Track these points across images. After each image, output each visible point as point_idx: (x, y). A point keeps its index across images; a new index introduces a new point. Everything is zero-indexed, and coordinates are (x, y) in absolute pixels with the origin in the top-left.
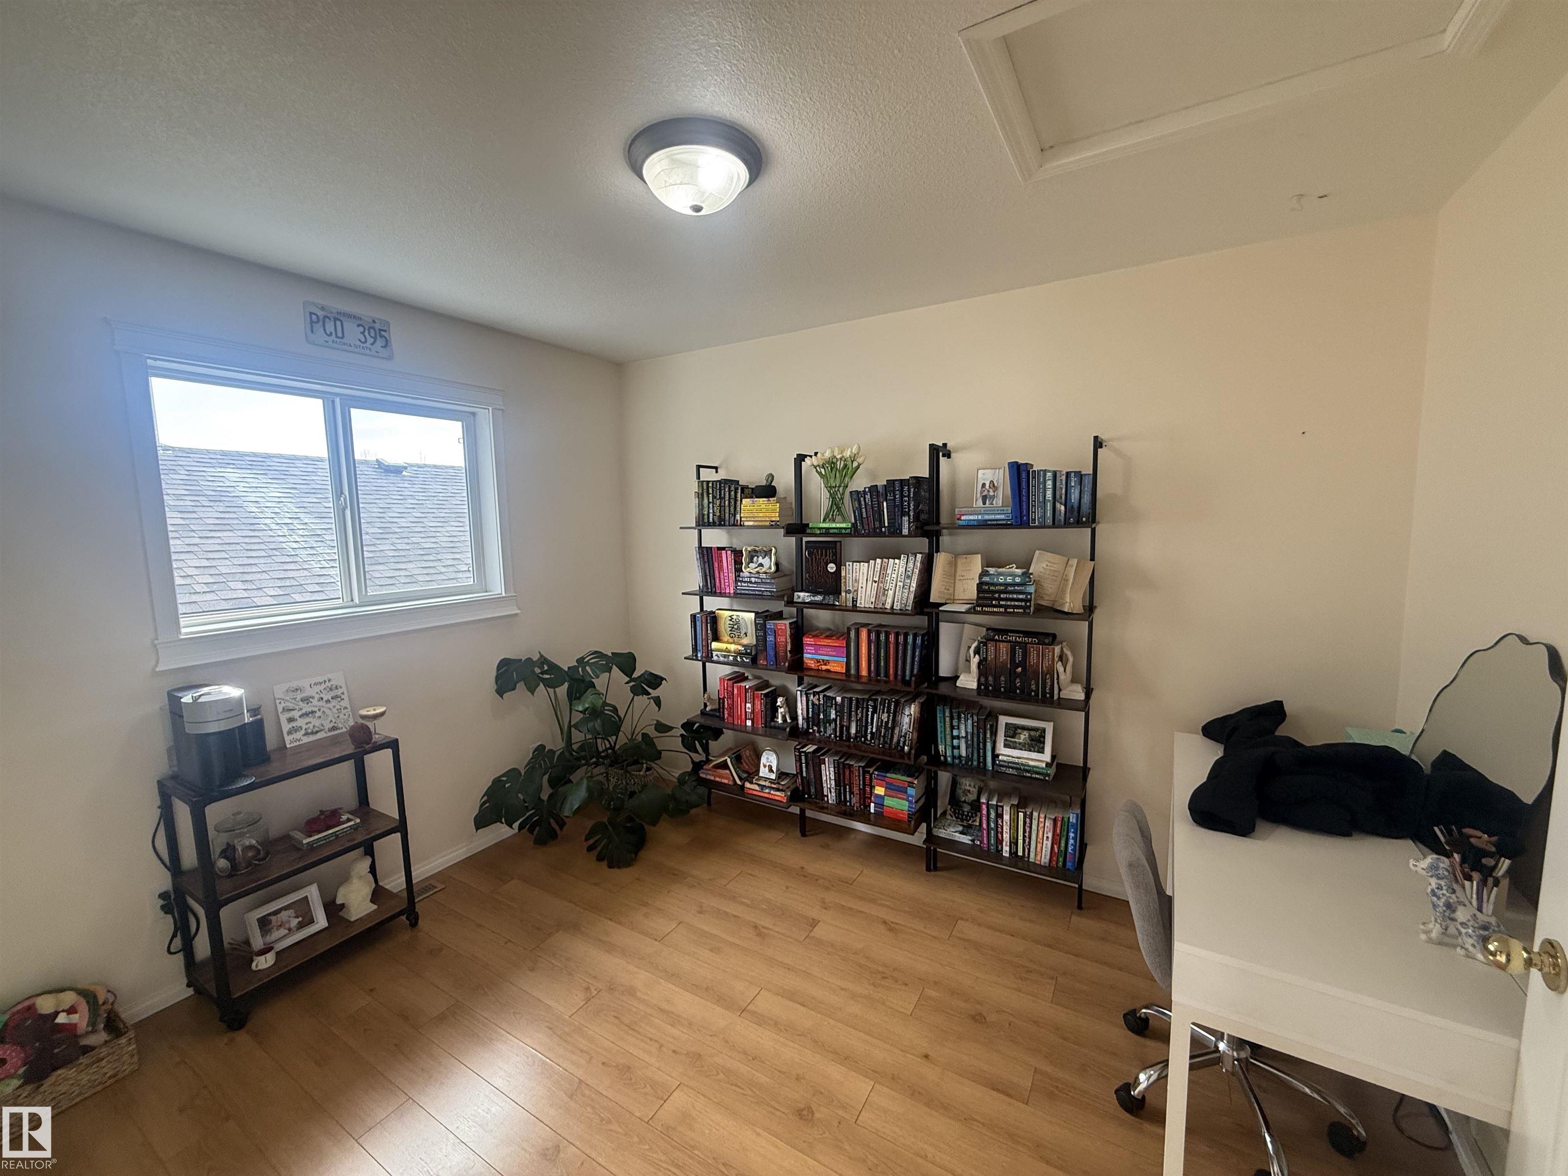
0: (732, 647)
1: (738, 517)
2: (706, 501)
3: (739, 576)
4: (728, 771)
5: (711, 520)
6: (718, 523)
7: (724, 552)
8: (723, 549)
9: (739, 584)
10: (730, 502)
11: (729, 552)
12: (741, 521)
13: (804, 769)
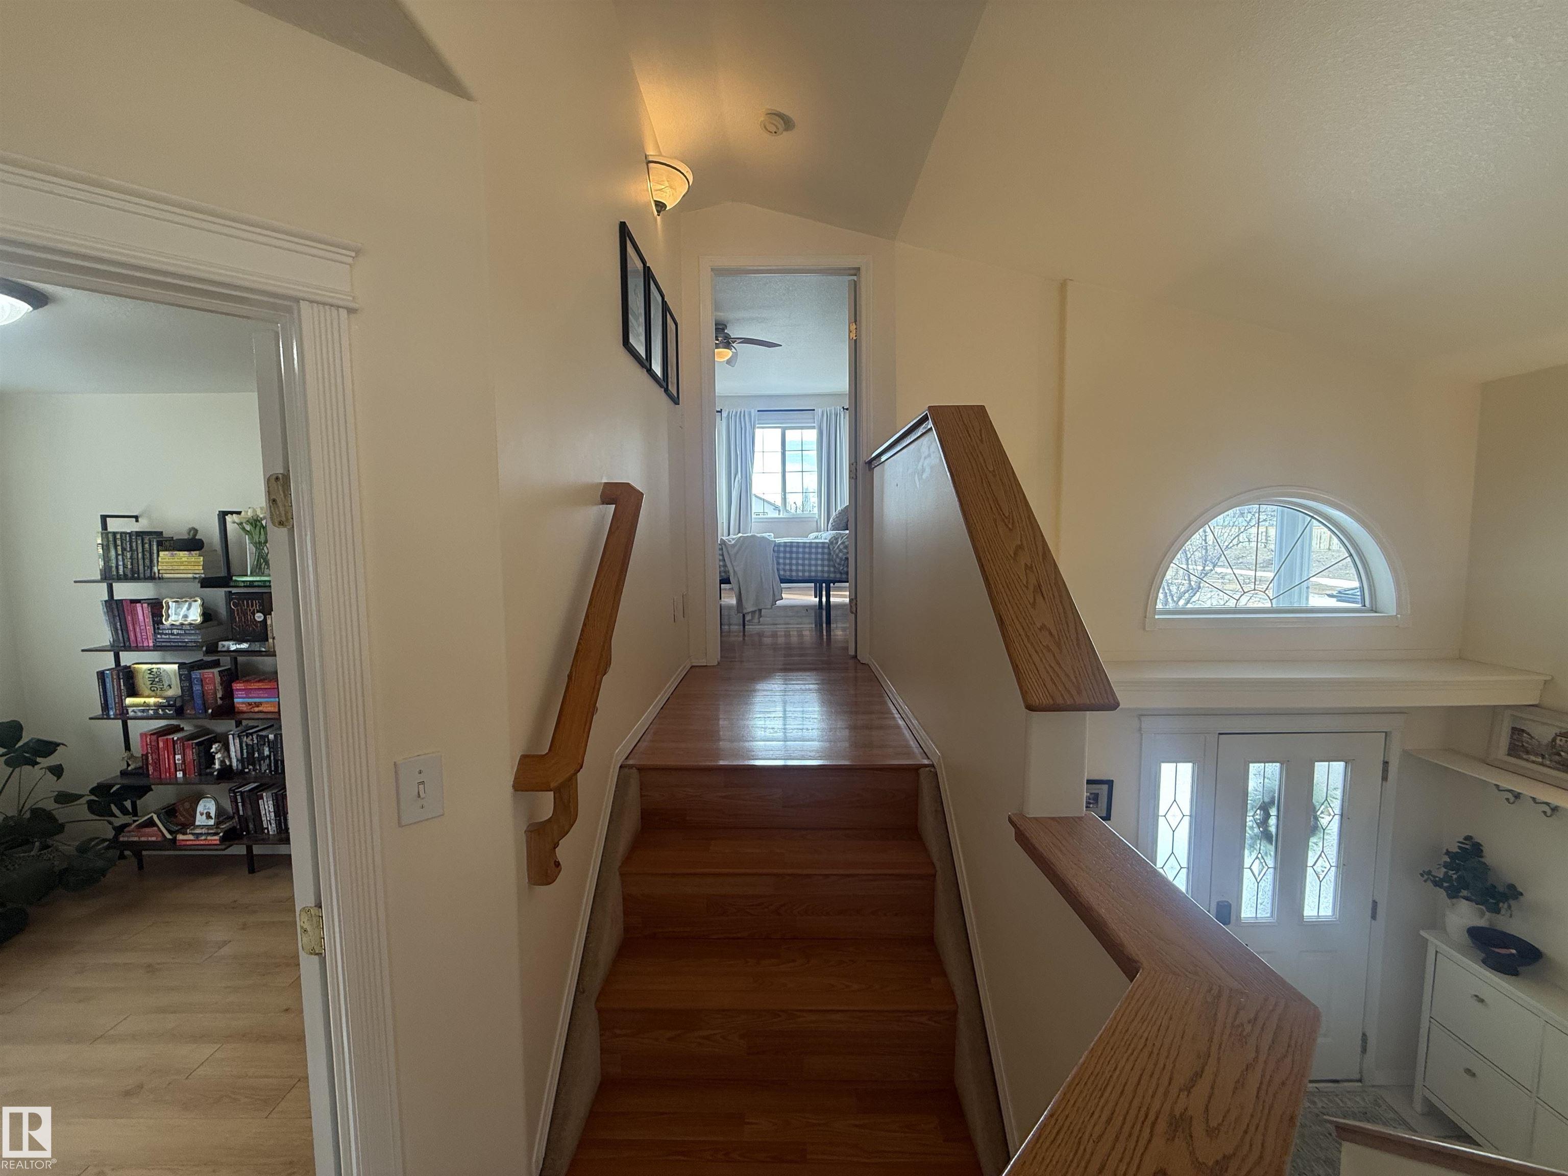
0: (152, 701)
1: (155, 569)
2: (113, 553)
3: (158, 628)
4: (155, 828)
5: (121, 572)
6: (130, 575)
7: (138, 605)
8: (138, 601)
9: (159, 636)
10: (143, 555)
11: (145, 605)
12: (159, 573)
13: (241, 808)
